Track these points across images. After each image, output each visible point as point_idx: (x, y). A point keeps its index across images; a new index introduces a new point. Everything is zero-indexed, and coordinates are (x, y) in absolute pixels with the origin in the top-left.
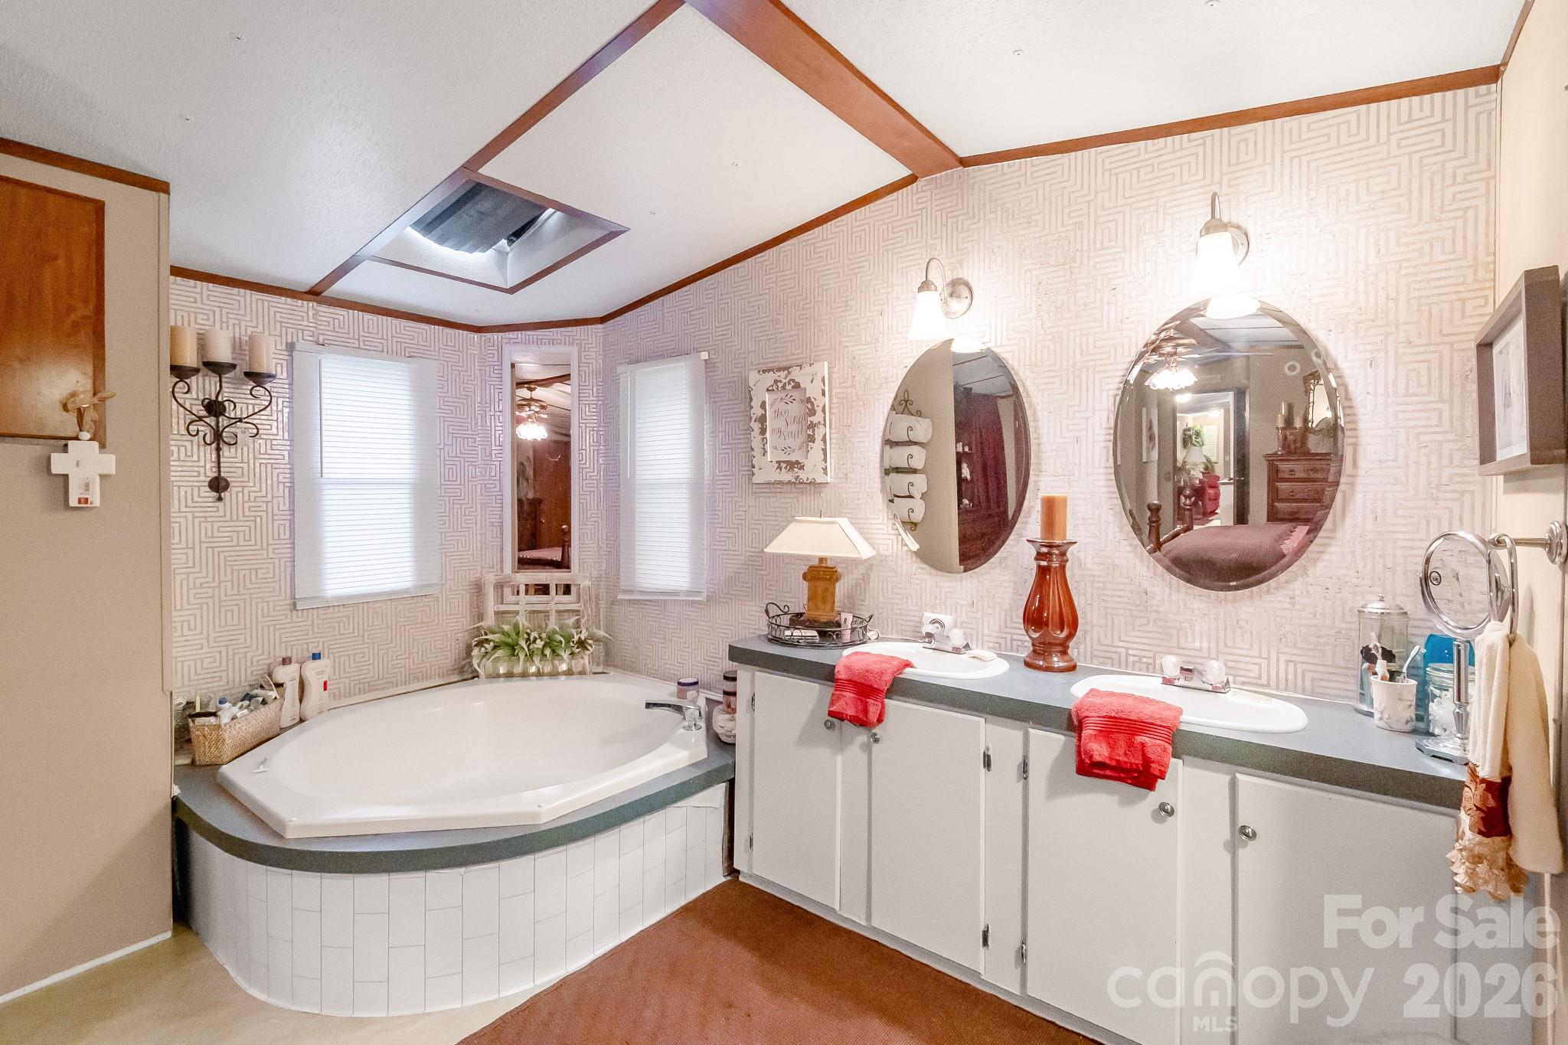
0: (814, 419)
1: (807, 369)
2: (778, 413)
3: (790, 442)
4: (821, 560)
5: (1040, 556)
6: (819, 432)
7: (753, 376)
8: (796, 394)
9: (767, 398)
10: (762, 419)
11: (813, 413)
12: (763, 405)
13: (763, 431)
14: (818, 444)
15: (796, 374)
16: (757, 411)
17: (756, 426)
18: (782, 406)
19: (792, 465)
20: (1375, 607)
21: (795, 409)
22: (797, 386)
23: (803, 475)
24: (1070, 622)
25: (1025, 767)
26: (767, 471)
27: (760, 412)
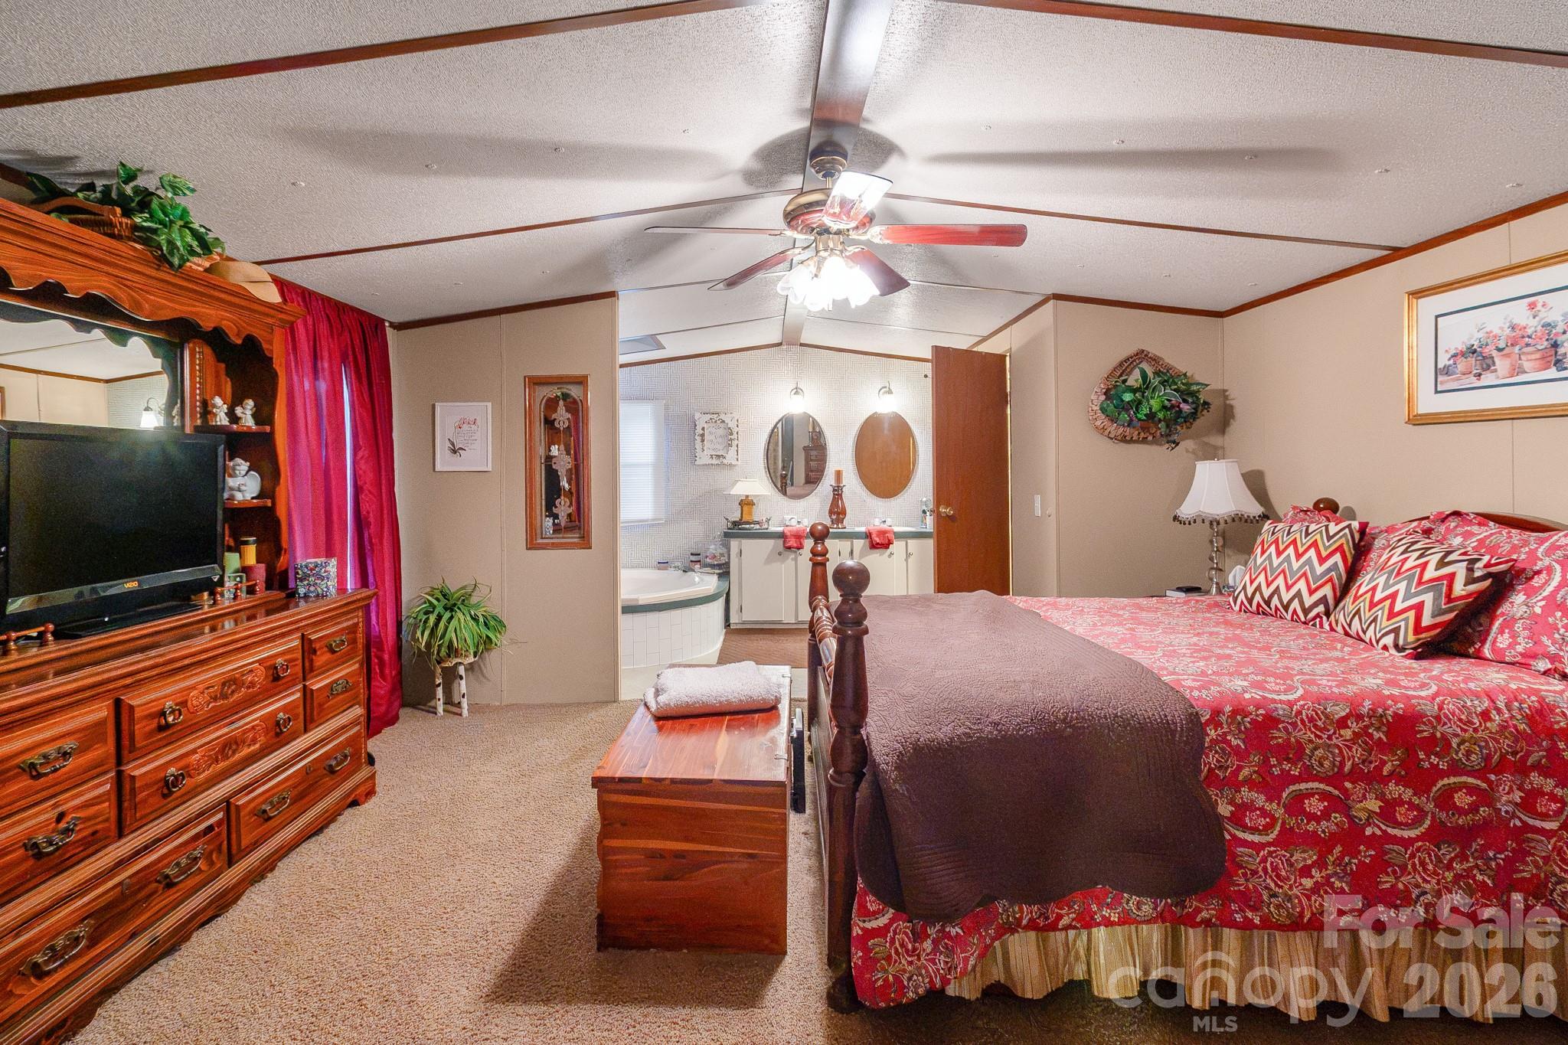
0: (732, 437)
1: (729, 415)
2: (711, 433)
3: (718, 446)
4: (747, 496)
5: (834, 490)
6: (735, 443)
7: (697, 416)
8: (722, 425)
9: (705, 426)
10: (702, 435)
11: (731, 434)
12: (703, 429)
13: (703, 441)
14: (734, 448)
15: (722, 417)
16: (699, 431)
17: (698, 438)
18: (714, 430)
19: (718, 456)
20: (924, 499)
21: (721, 432)
22: (723, 422)
23: (725, 461)
24: (844, 513)
25: (852, 552)
26: (703, 458)
27: (702, 432)
